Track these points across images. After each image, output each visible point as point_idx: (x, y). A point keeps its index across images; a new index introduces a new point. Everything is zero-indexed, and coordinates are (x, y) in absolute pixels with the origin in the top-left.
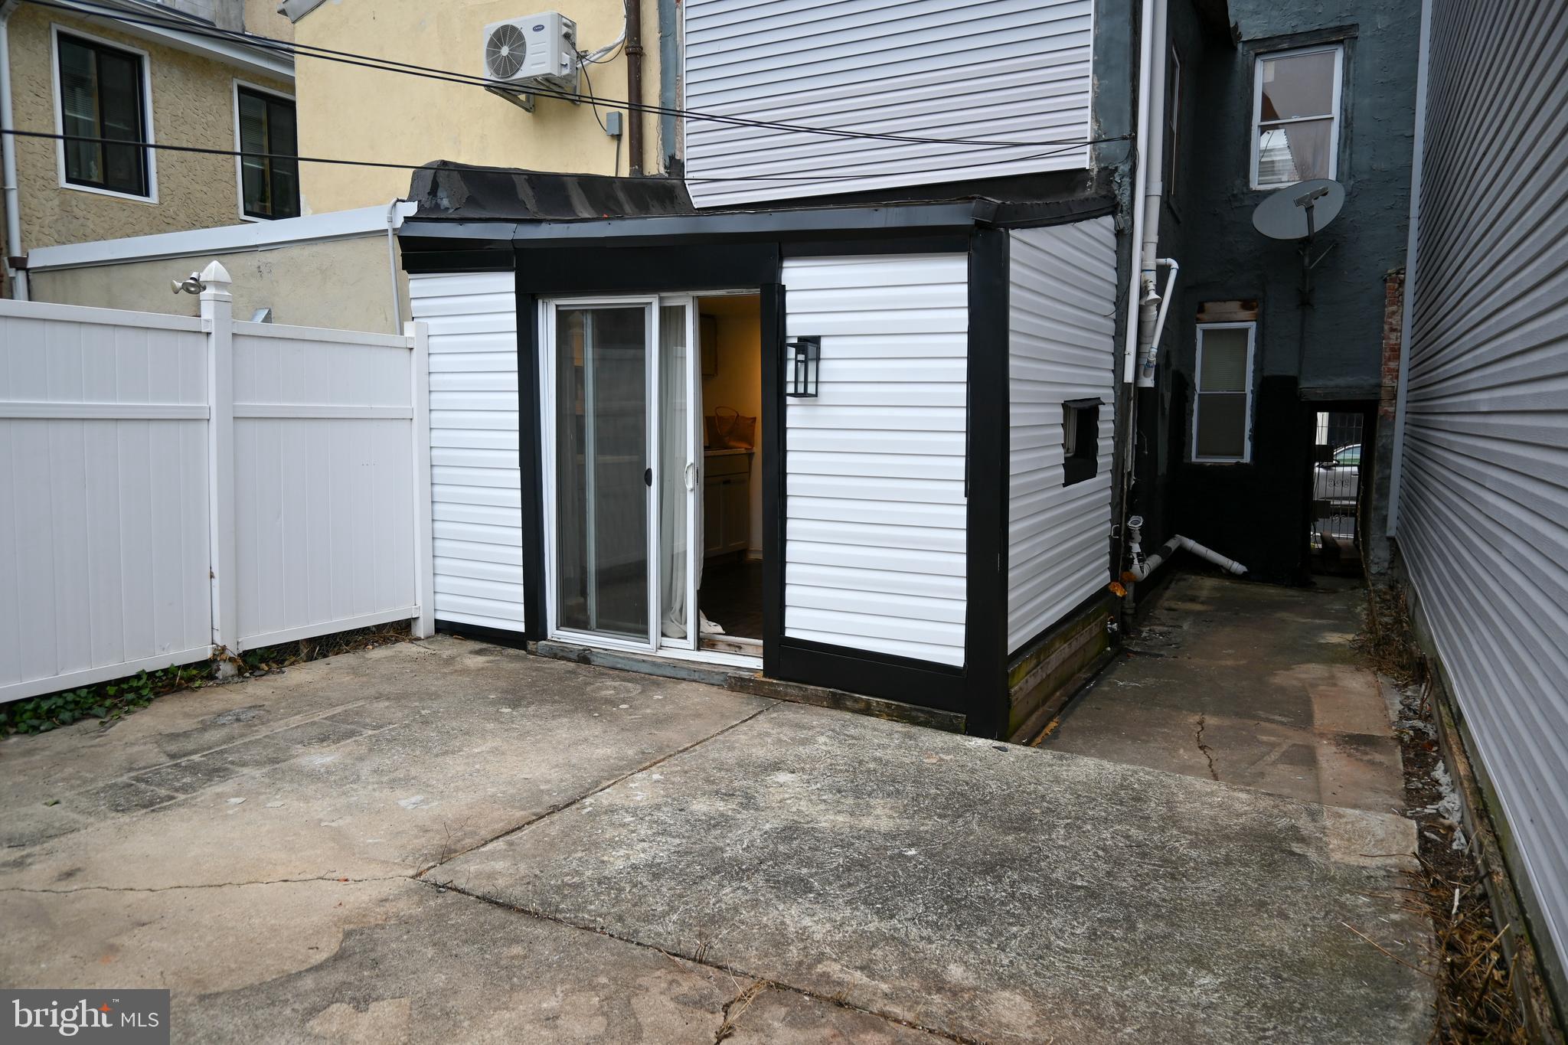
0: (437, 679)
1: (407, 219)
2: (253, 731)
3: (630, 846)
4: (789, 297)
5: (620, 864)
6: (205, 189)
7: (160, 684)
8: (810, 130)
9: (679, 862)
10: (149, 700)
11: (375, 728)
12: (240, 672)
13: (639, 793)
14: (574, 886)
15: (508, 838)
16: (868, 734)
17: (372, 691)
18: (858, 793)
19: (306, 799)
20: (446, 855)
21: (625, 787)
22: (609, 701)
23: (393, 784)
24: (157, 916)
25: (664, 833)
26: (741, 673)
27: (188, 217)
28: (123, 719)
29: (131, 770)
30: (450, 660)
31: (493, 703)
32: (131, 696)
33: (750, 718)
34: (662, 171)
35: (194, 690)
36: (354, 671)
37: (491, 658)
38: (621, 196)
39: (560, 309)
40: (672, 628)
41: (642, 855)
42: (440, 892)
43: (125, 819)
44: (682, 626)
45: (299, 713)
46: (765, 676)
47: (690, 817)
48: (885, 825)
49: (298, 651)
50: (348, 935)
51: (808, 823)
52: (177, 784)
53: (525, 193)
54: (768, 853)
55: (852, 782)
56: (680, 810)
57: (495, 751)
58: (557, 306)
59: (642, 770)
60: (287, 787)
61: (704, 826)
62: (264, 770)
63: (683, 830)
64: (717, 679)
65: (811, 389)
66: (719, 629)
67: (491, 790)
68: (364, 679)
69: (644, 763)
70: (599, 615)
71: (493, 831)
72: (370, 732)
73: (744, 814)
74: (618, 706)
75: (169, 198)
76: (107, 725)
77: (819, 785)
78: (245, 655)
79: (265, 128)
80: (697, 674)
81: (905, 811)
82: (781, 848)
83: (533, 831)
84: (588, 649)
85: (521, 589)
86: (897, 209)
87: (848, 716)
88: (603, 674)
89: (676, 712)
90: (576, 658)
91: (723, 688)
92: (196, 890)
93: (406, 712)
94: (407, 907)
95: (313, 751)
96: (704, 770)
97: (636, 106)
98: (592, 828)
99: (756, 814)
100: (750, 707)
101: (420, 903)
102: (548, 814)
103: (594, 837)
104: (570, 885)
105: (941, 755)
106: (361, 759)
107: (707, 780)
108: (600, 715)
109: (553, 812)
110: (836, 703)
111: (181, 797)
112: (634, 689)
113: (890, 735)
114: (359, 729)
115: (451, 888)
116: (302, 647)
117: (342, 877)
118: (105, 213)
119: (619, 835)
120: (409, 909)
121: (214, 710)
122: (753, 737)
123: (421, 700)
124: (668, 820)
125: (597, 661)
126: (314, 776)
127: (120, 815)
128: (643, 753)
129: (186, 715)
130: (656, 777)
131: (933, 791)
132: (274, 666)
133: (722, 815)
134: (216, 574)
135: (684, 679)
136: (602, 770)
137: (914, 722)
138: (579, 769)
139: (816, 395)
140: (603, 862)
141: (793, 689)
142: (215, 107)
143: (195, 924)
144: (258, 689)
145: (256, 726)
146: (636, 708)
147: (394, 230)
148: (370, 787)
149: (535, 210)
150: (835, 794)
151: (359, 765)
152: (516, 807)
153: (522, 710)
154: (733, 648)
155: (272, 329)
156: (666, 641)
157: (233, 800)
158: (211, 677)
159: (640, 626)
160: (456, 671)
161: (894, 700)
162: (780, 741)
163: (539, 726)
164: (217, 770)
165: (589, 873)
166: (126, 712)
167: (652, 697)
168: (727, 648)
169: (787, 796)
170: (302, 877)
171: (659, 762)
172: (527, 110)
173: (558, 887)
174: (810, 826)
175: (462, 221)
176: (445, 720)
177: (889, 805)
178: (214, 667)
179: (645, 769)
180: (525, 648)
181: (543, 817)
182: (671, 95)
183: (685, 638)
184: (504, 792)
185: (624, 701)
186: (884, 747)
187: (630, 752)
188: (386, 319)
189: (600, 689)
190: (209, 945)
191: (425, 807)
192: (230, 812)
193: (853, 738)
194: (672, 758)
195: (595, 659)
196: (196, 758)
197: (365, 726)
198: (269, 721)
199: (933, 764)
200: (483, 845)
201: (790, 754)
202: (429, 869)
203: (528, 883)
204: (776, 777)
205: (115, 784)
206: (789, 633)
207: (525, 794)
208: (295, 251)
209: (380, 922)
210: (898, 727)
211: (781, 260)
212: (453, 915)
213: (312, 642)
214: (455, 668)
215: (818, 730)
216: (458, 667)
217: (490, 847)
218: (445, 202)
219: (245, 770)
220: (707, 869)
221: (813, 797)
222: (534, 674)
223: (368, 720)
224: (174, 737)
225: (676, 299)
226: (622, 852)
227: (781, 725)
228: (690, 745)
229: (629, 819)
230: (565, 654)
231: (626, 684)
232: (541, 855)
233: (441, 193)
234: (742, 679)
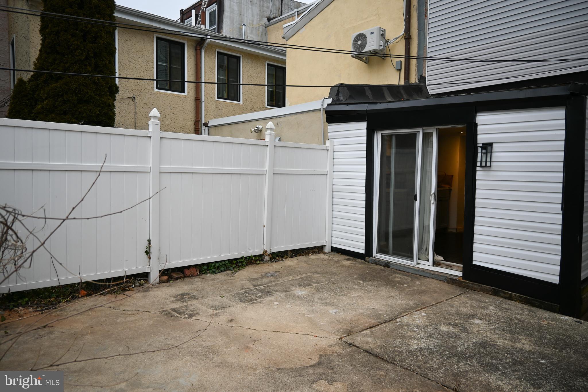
0: (335, 268)
1: (328, 105)
2: (277, 280)
3: (418, 340)
4: (479, 128)
5: (415, 346)
6: (256, 98)
7: (248, 261)
8: (481, 61)
9: (439, 349)
10: (245, 266)
11: (317, 283)
12: (271, 260)
13: (418, 320)
14: (400, 352)
15: (371, 330)
16: (513, 308)
17: (313, 270)
18: (512, 332)
19: (298, 306)
20: (349, 333)
21: (412, 317)
22: (398, 282)
23: (326, 304)
24: (259, 339)
25: (431, 337)
26: (453, 277)
27: (251, 107)
28: (238, 272)
29: (243, 289)
30: (338, 262)
31: (356, 279)
32: (240, 264)
33: (458, 295)
34: (417, 81)
35: (258, 264)
36: (306, 262)
37: (352, 262)
38: (402, 92)
39: (383, 134)
40: (422, 256)
41: (424, 344)
42: (350, 346)
43: (244, 305)
44: (427, 256)
45: (291, 275)
46: (463, 279)
47: (440, 332)
48: (528, 347)
49: (287, 254)
50: (321, 356)
51: (492, 342)
52: (258, 295)
53: (368, 93)
54: (476, 352)
55: (509, 327)
56: (436, 329)
57: (359, 296)
58: (382, 133)
59: (417, 311)
60: (292, 301)
61: (447, 336)
62: (283, 294)
63: (438, 337)
64: (442, 278)
65: (488, 164)
66: (442, 258)
67: (361, 311)
68: (310, 266)
69: (418, 308)
70: (394, 249)
71: (365, 326)
72: (315, 285)
73: (462, 334)
74: (403, 285)
75: (245, 102)
76: (234, 273)
77: (494, 327)
78: (273, 254)
79: (274, 77)
80: (433, 276)
81: (536, 343)
82: (482, 350)
83: (380, 329)
84: (389, 262)
85: (364, 238)
86: (531, 90)
87: (501, 299)
88: (395, 272)
89: (427, 289)
90: (384, 265)
91: (445, 282)
92: (269, 332)
93: (326, 279)
94: (339, 349)
95: (297, 289)
96: (443, 314)
97: (408, 57)
98: (402, 330)
99: (468, 335)
100: (457, 291)
101: (343, 349)
102: (384, 323)
103: (403, 334)
104: (397, 351)
105: (549, 321)
106: (314, 294)
107: (445, 318)
108: (397, 288)
109: (385, 322)
110: (495, 293)
111: (259, 300)
112: (409, 279)
113: (522, 309)
114: (311, 283)
115: (353, 345)
116: (289, 252)
117: (315, 335)
118: (227, 108)
119: (413, 335)
120: (340, 350)
121: (264, 271)
122: (460, 303)
123: (330, 275)
124: (432, 332)
125: (393, 267)
126: (299, 298)
127: (242, 303)
128: (416, 304)
129: (256, 272)
130: (423, 314)
131: (548, 336)
132: (280, 258)
133: (453, 333)
134: (265, 226)
135: (428, 277)
136: (401, 309)
137: (533, 305)
138: (393, 307)
139: (490, 166)
140: (409, 344)
141: (476, 286)
142: (260, 71)
143: (271, 344)
144: (276, 266)
145: (278, 278)
146: (410, 286)
147: (323, 108)
148: (319, 304)
149: (372, 99)
150: (502, 332)
151: (314, 296)
152: (371, 319)
153: (367, 283)
154: (447, 267)
155: (281, 144)
156: (420, 262)
157: (276, 303)
158: (262, 260)
159: (410, 255)
160: (341, 266)
161: (523, 295)
162: (472, 306)
163: (374, 289)
164: (269, 292)
165: (404, 348)
166: (239, 269)
167: (416, 283)
168: (445, 266)
169: (480, 329)
170: (301, 333)
171: (424, 308)
172: (366, 63)
173: (393, 351)
174: (493, 343)
175: (348, 104)
176: (340, 283)
177: (528, 340)
178: (263, 257)
179: (418, 310)
180: (364, 260)
181: (382, 324)
182: (421, 52)
183: (428, 261)
184: (366, 312)
185: (405, 283)
186: (521, 315)
187: (411, 303)
188: (319, 140)
189: (395, 278)
190: (277, 351)
191: (339, 314)
192: (275, 307)
193: (506, 309)
194: (428, 308)
195: (391, 266)
196: (261, 287)
197: (313, 282)
198: (282, 277)
199: (545, 324)
200: (362, 331)
201: (479, 312)
202: (344, 337)
203: (381, 348)
204: (474, 321)
205: (239, 293)
206: (474, 263)
207: (374, 314)
208: (289, 117)
209: (331, 353)
210: (525, 306)
211: (476, 113)
212: (356, 355)
213: (293, 251)
214: (340, 264)
215: (489, 303)
216: (341, 264)
217: (364, 332)
218: (341, 98)
219: (277, 293)
220: (451, 354)
221: (492, 331)
222: (369, 269)
223: (314, 280)
224: (254, 279)
225: (429, 130)
226: (415, 342)
227: (472, 300)
228: (435, 303)
229: (415, 329)
230: (380, 263)
231: (405, 277)
232: (384, 338)
233: (340, 95)
234: (453, 279)
